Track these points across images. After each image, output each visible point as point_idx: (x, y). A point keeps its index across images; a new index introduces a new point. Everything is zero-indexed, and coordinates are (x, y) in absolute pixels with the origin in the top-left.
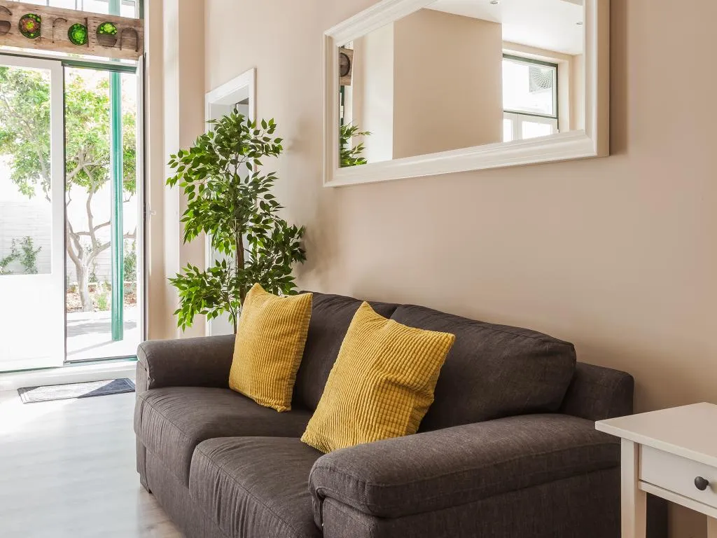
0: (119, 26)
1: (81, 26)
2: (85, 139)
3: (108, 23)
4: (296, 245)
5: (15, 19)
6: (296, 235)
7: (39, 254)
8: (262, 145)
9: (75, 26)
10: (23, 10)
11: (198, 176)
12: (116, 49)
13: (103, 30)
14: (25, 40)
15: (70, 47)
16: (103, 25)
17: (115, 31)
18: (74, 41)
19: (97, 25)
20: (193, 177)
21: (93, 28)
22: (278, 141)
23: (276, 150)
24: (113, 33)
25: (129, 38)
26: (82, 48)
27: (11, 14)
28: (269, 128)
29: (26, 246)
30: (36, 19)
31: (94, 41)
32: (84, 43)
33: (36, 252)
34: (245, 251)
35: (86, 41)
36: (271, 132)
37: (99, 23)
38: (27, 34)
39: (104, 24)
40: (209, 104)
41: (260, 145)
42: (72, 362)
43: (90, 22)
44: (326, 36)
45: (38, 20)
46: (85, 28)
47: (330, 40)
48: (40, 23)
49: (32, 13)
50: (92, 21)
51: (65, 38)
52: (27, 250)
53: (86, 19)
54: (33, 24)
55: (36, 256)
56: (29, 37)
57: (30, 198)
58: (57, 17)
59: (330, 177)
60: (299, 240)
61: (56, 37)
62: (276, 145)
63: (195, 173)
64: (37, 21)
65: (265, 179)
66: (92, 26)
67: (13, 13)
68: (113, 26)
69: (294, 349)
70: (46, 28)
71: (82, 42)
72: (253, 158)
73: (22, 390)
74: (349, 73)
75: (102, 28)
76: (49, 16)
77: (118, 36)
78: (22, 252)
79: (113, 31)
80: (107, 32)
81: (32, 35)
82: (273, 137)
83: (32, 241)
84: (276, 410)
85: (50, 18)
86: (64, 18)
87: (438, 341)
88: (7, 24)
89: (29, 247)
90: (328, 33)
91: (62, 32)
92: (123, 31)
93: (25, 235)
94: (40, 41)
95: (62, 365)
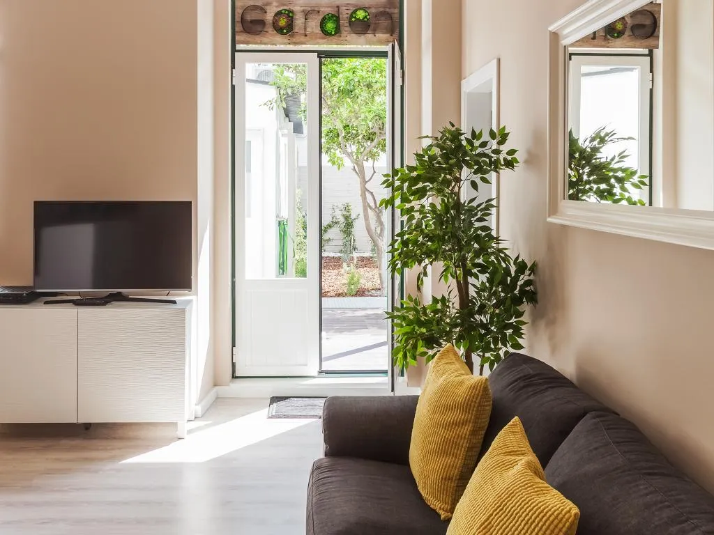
0: (373, 10)
1: (333, 16)
2: (374, 114)
3: (360, 9)
4: (528, 283)
5: (269, 17)
6: (527, 272)
7: (356, 220)
8: (490, 160)
9: (327, 17)
10: (277, 7)
11: (417, 196)
12: (370, 36)
13: (355, 17)
14: (279, 38)
15: (324, 38)
16: (355, 12)
17: (368, 17)
18: (326, 33)
19: (350, 12)
20: (411, 198)
21: (346, 16)
22: (512, 152)
23: (510, 164)
24: (366, 19)
25: (384, 22)
26: (335, 39)
27: (266, 12)
28: (498, 138)
29: (345, 213)
30: (288, 15)
31: (346, 29)
32: (336, 34)
33: (355, 219)
34: (470, 285)
35: (338, 30)
36: (501, 143)
37: (352, 9)
38: (280, 30)
39: (356, 10)
40: (464, 92)
41: (487, 160)
42: (328, 372)
43: (343, 9)
44: (550, 32)
45: (291, 15)
46: (336, 18)
47: (555, 37)
48: (292, 17)
49: (285, 8)
50: (345, 8)
51: (318, 30)
52: (346, 218)
53: (338, 7)
54: (285, 20)
55: (355, 224)
56: (282, 33)
57: (339, 169)
58: (309, 9)
59: (554, 210)
60: (532, 277)
61: (309, 30)
62: (509, 158)
63: (414, 193)
64: (289, 16)
65: (483, 206)
66: (345, 14)
67: (268, 11)
68: (366, 12)
69: (465, 444)
70: (299, 21)
71: (333, 33)
72: (480, 175)
73: (275, 400)
74: (655, 34)
75: (354, 15)
76: (302, 8)
77: (373, 21)
78: (342, 220)
79: (366, 17)
80: (359, 20)
81: (285, 31)
82: (505, 148)
83: (350, 208)
84: (440, 516)
85: (303, 11)
86: (316, 9)
87: (558, 514)
88: (262, 23)
89: (348, 214)
90: (551, 28)
91: (314, 25)
92: (377, 15)
93: (345, 201)
94: (292, 36)
95: (316, 374)
